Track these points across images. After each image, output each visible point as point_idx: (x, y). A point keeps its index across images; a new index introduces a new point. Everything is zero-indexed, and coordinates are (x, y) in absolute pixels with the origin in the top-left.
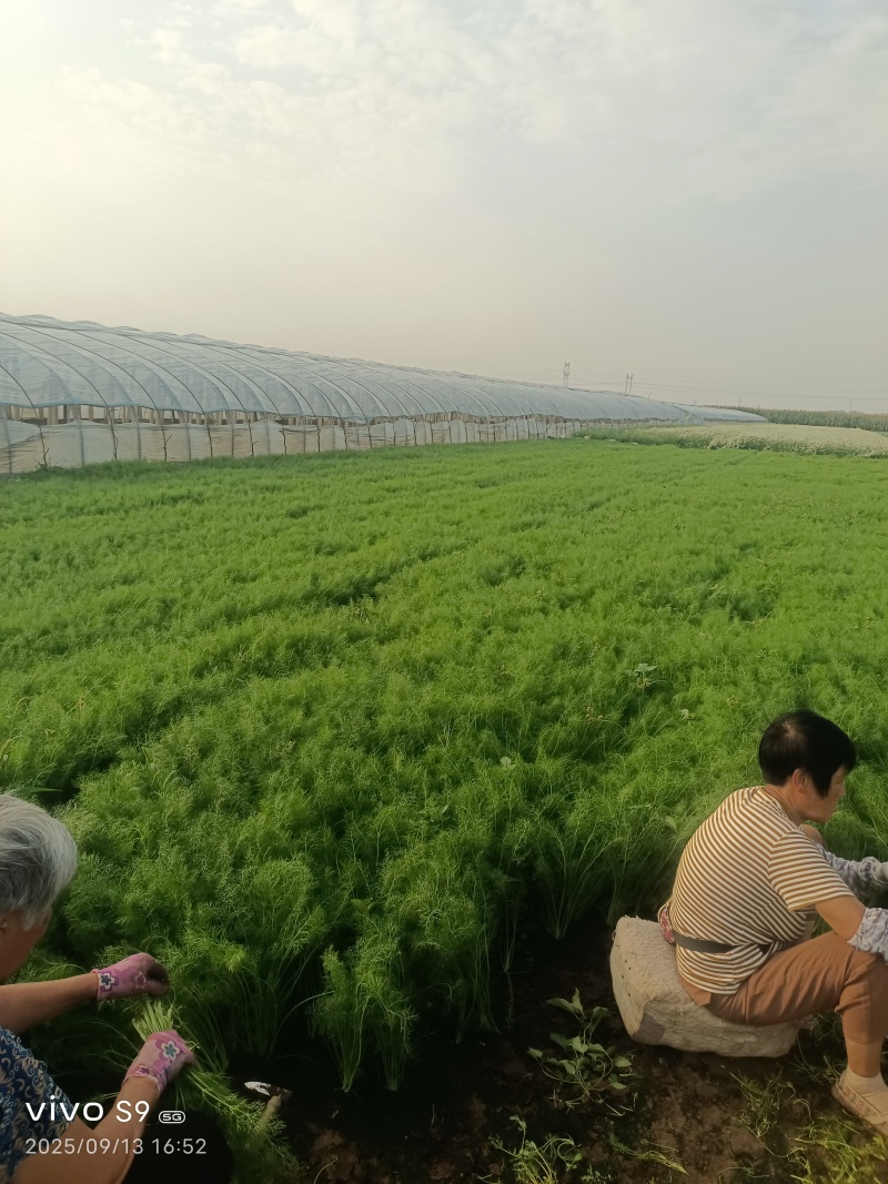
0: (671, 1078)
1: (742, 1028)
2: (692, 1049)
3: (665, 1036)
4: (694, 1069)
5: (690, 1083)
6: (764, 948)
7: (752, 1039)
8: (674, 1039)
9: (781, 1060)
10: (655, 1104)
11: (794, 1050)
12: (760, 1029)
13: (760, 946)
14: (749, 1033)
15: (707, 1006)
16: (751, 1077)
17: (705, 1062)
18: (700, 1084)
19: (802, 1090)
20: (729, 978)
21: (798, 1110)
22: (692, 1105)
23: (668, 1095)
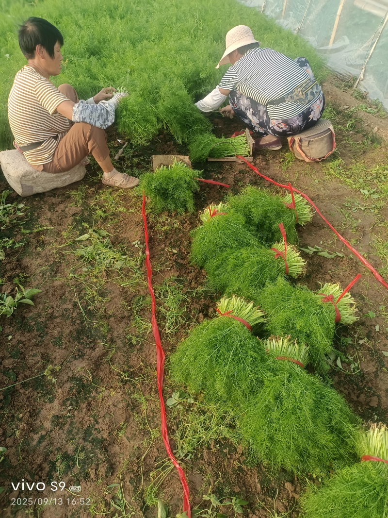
0: (42, 203)
1: (62, 174)
2: (48, 190)
3: (34, 189)
4: (50, 196)
5: (50, 201)
6: (56, 138)
7: (68, 176)
8: (39, 189)
9: (83, 180)
10: (38, 214)
11: (86, 175)
12: (69, 171)
13: (53, 137)
14: (66, 174)
15: (43, 170)
16: (73, 190)
17: (54, 192)
18: (54, 199)
19: (91, 186)
20: (46, 156)
21: (91, 193)
22: (52, 208)
23: (42, 208)
